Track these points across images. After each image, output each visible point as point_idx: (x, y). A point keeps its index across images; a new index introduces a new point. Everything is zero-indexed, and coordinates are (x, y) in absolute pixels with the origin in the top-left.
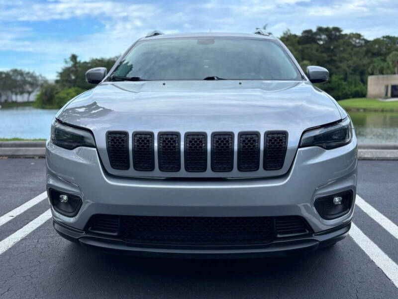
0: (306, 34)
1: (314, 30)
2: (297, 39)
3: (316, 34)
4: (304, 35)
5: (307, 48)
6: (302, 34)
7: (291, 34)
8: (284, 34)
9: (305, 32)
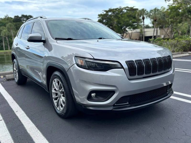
0: (16, 18)
1: (20, 16)
2: (13, 19)
3: (21, 18)
4: (15, 18)
5: (18, 24)
6: (14, 17)
7: (9, 17)
8: (6, 17)
9: (15, 16)
